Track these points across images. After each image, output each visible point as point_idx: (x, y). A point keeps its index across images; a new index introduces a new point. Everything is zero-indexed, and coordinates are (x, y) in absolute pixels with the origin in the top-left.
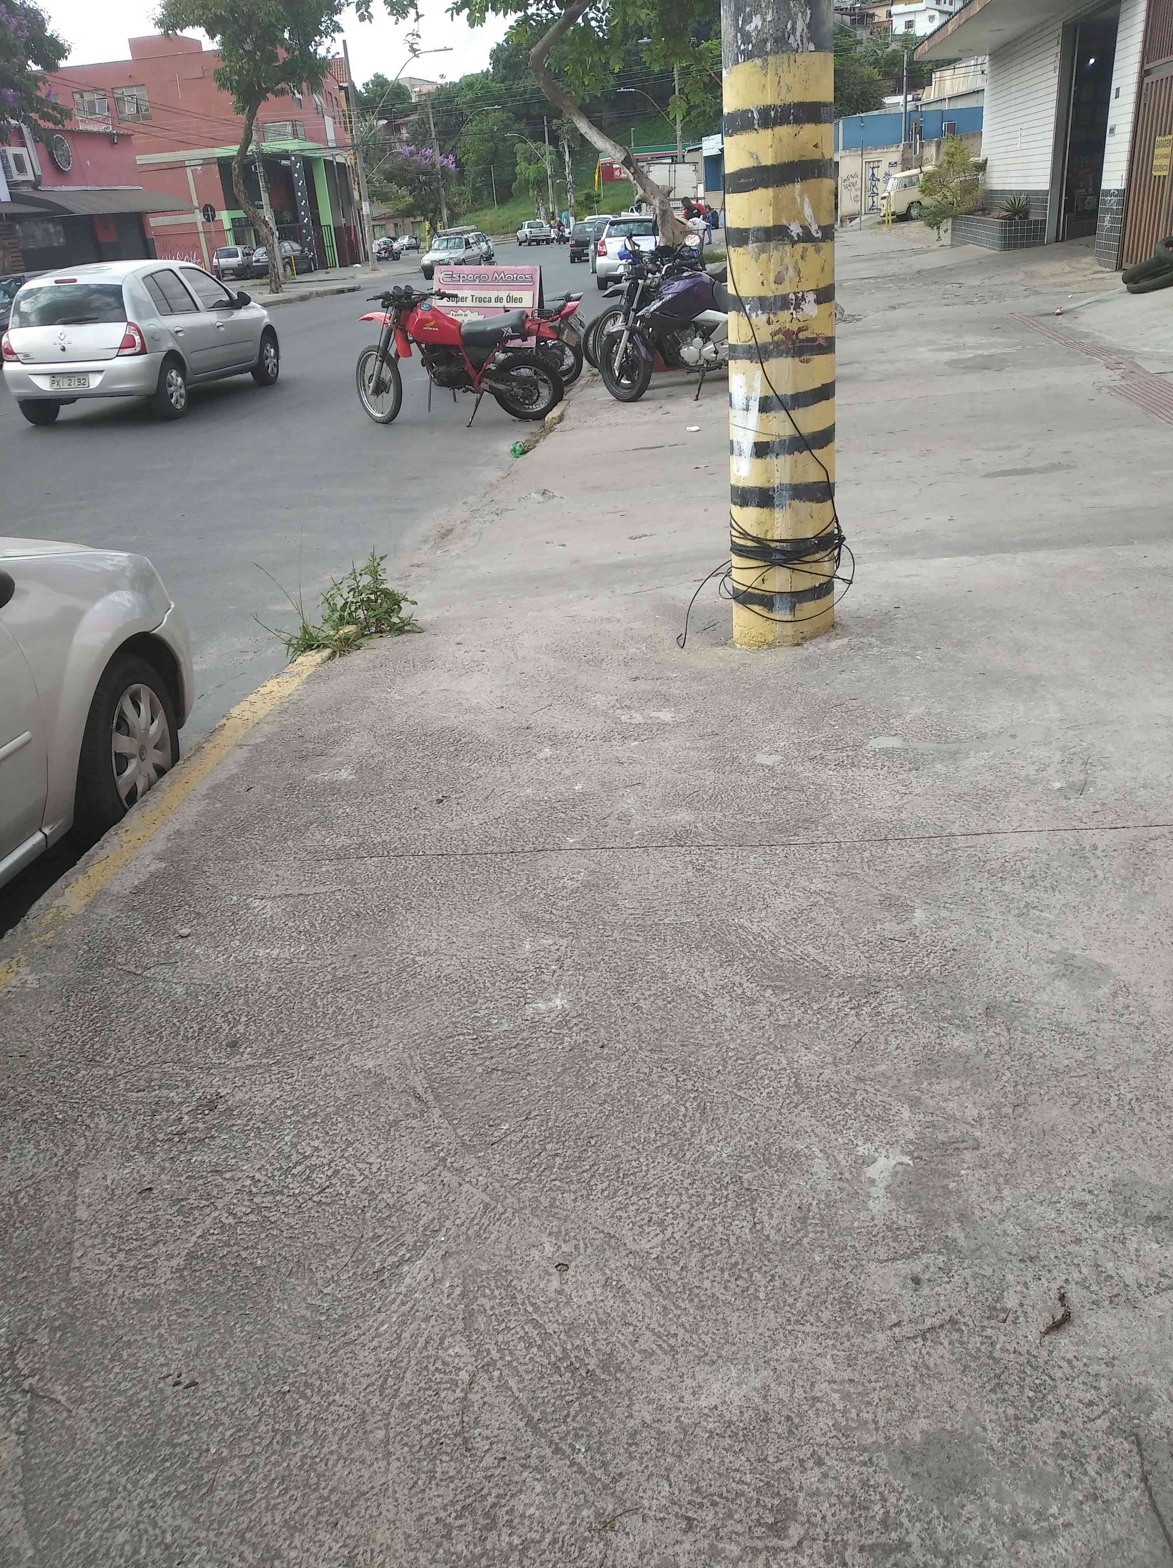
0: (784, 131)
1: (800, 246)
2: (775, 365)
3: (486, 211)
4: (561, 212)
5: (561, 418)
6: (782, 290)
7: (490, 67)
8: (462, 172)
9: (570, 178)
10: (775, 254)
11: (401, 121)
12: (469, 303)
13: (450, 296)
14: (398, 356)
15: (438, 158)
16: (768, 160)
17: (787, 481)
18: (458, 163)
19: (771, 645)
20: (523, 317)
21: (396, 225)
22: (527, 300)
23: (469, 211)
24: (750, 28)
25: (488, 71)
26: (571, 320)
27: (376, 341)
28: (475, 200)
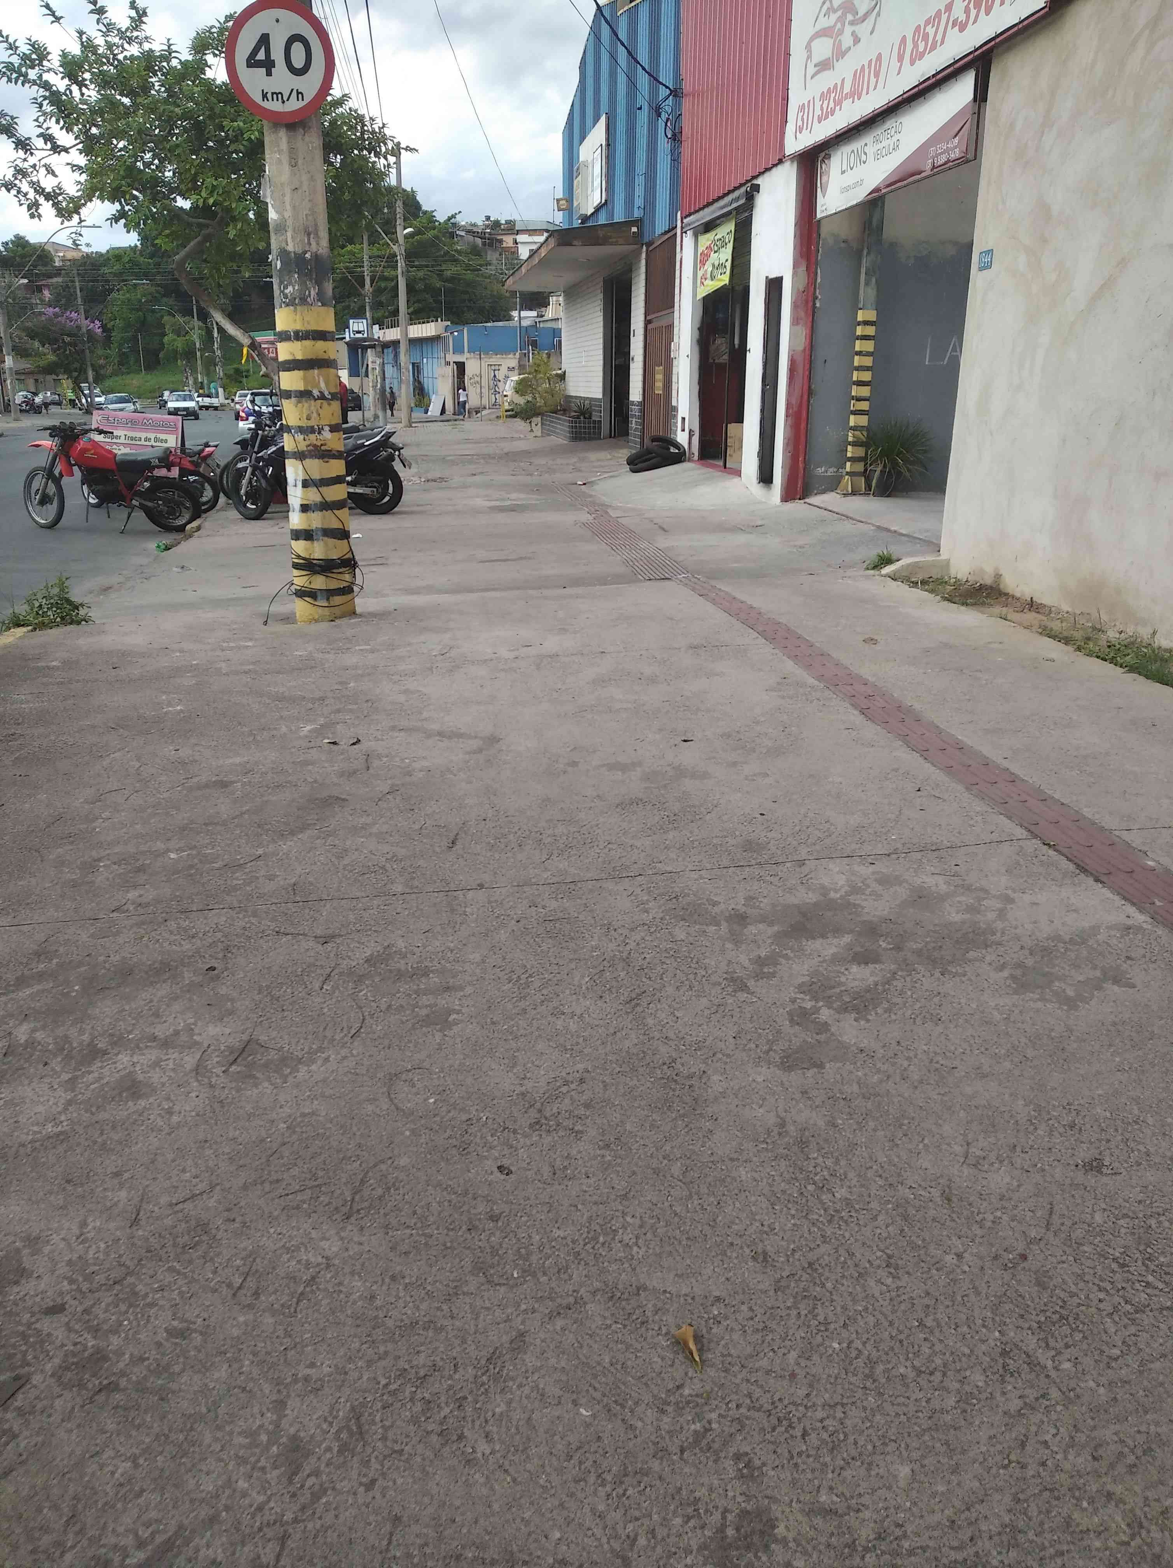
0: (308, 343)
1: (319, 402)
2: (308, 462)
3: (132, 375)
4: (210, 382)
5: (199, 528)
6: (310, 423)
7: (138, 243)
8: (108, 338)
9: (218, 353)
10: (306, 405)
11: (43, 282)
12: (122, 440)
13: (106, 433)
14: (61, 475)
15: (85, 323)
16: (299, 357)
17: (320, 526)
18: (103, 327)
19: (316, 621)
20: (168, 452)
21: (36, 380)
22: (172, 441)
23: (115, 374)
24: (287, 291)
25: (136, 246)
26: (209, 461)
27: (43, 460)
28: (121, 364)
